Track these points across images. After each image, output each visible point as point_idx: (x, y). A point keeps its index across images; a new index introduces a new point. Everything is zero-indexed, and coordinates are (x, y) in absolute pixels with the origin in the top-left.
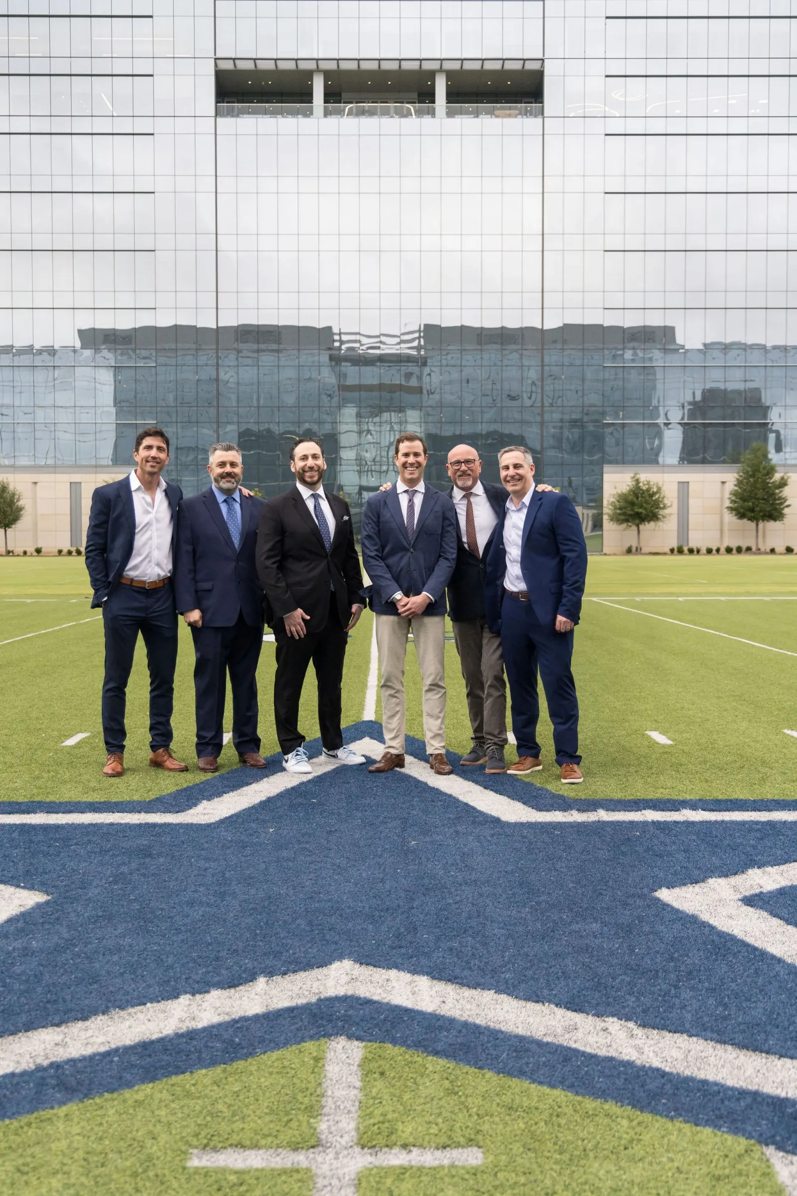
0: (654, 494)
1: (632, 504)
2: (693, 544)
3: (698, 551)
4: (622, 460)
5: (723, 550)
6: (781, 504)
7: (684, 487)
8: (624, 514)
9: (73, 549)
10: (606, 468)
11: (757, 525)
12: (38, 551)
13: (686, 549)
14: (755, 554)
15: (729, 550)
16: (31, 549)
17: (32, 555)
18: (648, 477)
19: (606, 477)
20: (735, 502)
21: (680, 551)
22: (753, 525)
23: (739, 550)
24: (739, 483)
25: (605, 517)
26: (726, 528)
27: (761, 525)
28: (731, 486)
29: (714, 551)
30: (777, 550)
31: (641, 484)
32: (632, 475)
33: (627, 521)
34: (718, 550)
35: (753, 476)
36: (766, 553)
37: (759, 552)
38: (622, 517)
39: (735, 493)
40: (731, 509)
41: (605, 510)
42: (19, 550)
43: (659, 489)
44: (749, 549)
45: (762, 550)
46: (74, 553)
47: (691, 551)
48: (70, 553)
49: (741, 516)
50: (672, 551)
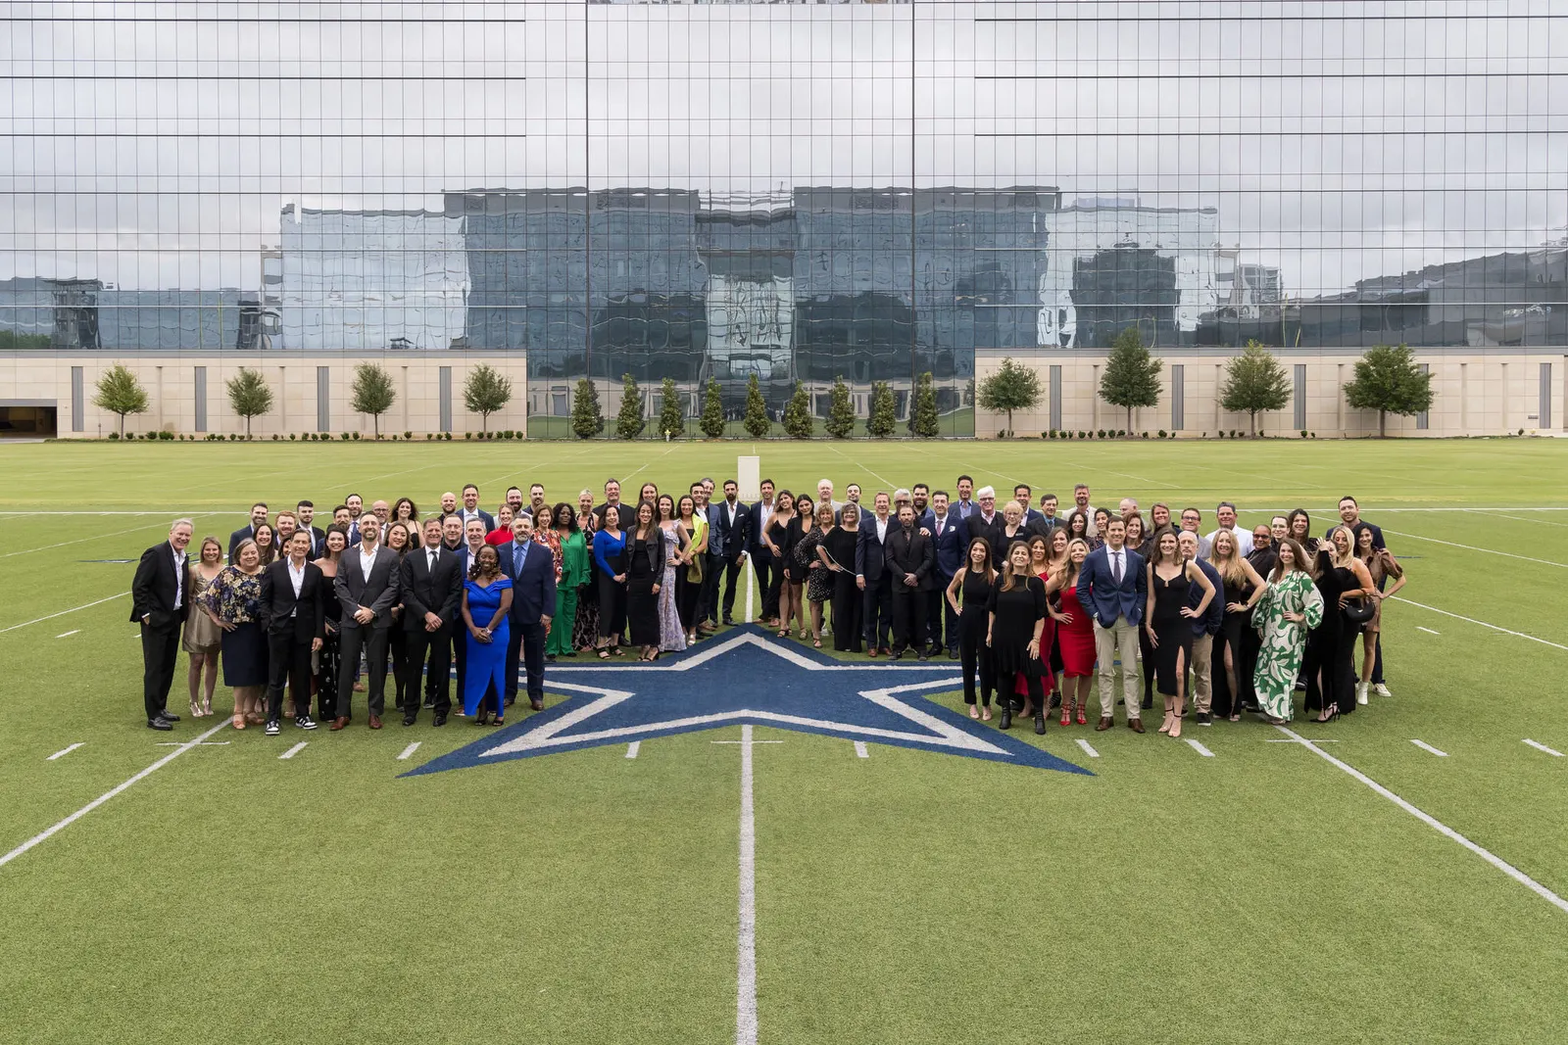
0: (1026, 379)
1: (1004, 388)
2: (1065, 428)
3: (1071, 436)
4: (993, 343)
5: (1095, 434)
6: (1154, 389)
7: (1056, 371)
8: (997, 399)
9: (443, 434)
10: (978, 352)
11: (1129, 410)
12: (408, 435)
13: (1058, 433)
14: (1127, 439)
15: (1102, 435)
16: (401, 434)
17: (401, 441)
18: (1022, 361)
19: (978, 361)
20: (1108, 386)
21: (1053, 435)
22: (1125, 409)
23: (1112, 434)
24: (1111, 367)
25: (977, 401)
26: (1099, 412)
27: (1134, 409)
28: (1103, 371)
29: (1087, 436)
30: (1150, 436)
31: (1013, 369)
32: (1004, 359)
33: (998, 405)
34: (1091, 434)
35: (1126, 360)
36: (1138, 438)
37: (1131, 437)
38: (995, 403)
39: (1105, 378)
40: (1103, 394)
41: (977, 395)
42: (389, 435)
43: (1032, 374)
44: (1122, 433)
45: (1136, 434)
46: (444, 438)
47: (1063, 435)
48: (439, 437)
49: (1114, 400)
50: (1044, 435)
